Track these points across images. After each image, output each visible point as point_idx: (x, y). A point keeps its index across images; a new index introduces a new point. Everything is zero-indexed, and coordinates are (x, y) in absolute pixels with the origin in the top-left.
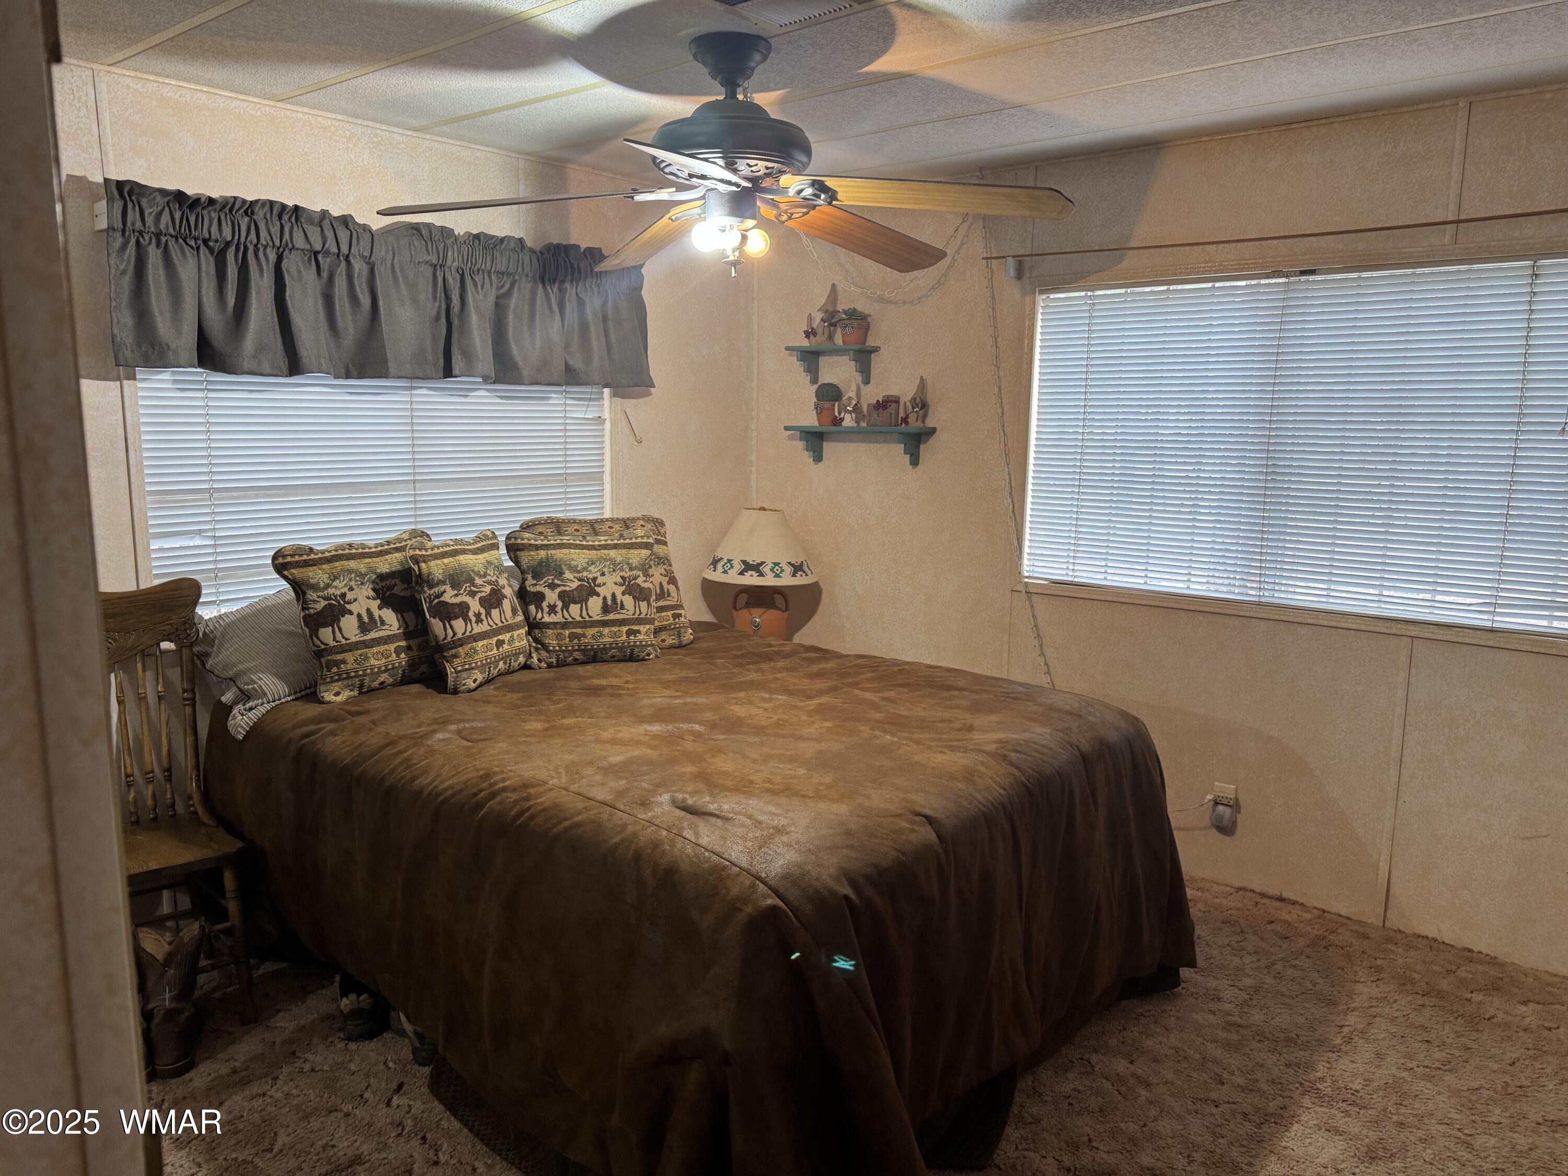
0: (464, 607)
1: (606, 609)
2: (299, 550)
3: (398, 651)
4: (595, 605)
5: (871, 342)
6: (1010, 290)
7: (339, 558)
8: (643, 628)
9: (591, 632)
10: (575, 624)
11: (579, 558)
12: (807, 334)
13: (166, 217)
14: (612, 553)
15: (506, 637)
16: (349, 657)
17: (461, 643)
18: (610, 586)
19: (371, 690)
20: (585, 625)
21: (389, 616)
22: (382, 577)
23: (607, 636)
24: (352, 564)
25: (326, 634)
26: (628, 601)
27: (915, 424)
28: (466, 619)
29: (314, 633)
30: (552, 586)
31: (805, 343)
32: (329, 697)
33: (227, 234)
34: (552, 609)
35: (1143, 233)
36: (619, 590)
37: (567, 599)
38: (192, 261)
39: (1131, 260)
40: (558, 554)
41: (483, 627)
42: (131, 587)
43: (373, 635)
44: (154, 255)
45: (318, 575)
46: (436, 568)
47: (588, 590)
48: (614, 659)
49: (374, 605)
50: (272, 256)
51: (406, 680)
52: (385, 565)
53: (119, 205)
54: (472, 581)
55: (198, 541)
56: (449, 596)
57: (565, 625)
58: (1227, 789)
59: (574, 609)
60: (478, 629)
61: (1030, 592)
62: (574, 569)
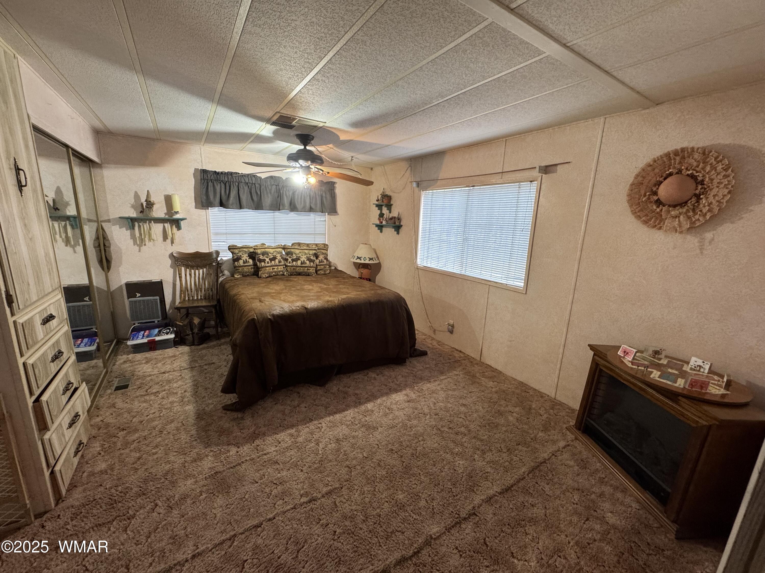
0: (265, 260)
1: (302, 263)
2: (233, 246)
3: (251, 268)
4: (299, 263)
5: (392, 203)
6: (417, 190)
7: (242, 248)
8: (311, 269)
9: (298, 268)
10: (294, 266)
11: (297, 251)
12: (377, 201)
13: (213, 176)
14: (306, 251)
15: (276, 267)
16: (240, 268)
17: (262, 267)
18: (303, 258)
19: (245, 276)
20: (297, 267)
21: (251, 261)
22: (251, 252)
23: (302, 270)
24: (244, 249)
25: (236, 263)
26: (308, 262)
27: (397, 224)
28: (265, 262)
29: (234, 263)
30: (290, 257)
31: (377, 203)
32: (236, 276)
33: (226, 179)
34: (290, 262)
35: (442, 176)
36: (305, 260)
37: (293, 260)
38: (219, 185)
39: (439, 183)
40: (292, 250)
41: (270, 265)
42: (208, 251)
43: (246, 264)
44: (210, 184)
45: (236, 251)
46: (259, 251)
47: (298, 259)
48: (304, 275)
49: (247, 258)
50: (237, 184)
51: (253, 275)
52: (252, 250)
53: (202, 174)
54: (268, 255)
55: (223, 243)
56: (261, 257)
57: (292, 266)
58: (451, 322)
59: (294, 263)
60: (267, 265)
61: (418, 268)
62: (295, 254)
